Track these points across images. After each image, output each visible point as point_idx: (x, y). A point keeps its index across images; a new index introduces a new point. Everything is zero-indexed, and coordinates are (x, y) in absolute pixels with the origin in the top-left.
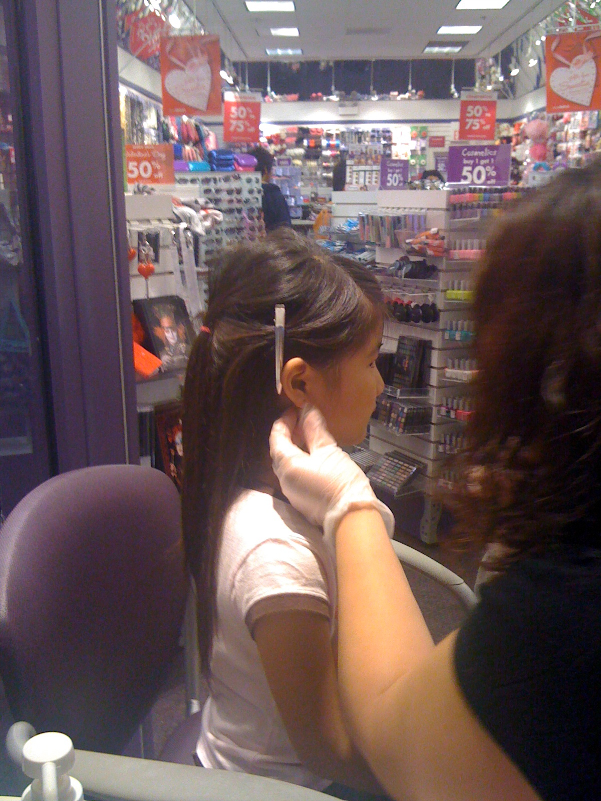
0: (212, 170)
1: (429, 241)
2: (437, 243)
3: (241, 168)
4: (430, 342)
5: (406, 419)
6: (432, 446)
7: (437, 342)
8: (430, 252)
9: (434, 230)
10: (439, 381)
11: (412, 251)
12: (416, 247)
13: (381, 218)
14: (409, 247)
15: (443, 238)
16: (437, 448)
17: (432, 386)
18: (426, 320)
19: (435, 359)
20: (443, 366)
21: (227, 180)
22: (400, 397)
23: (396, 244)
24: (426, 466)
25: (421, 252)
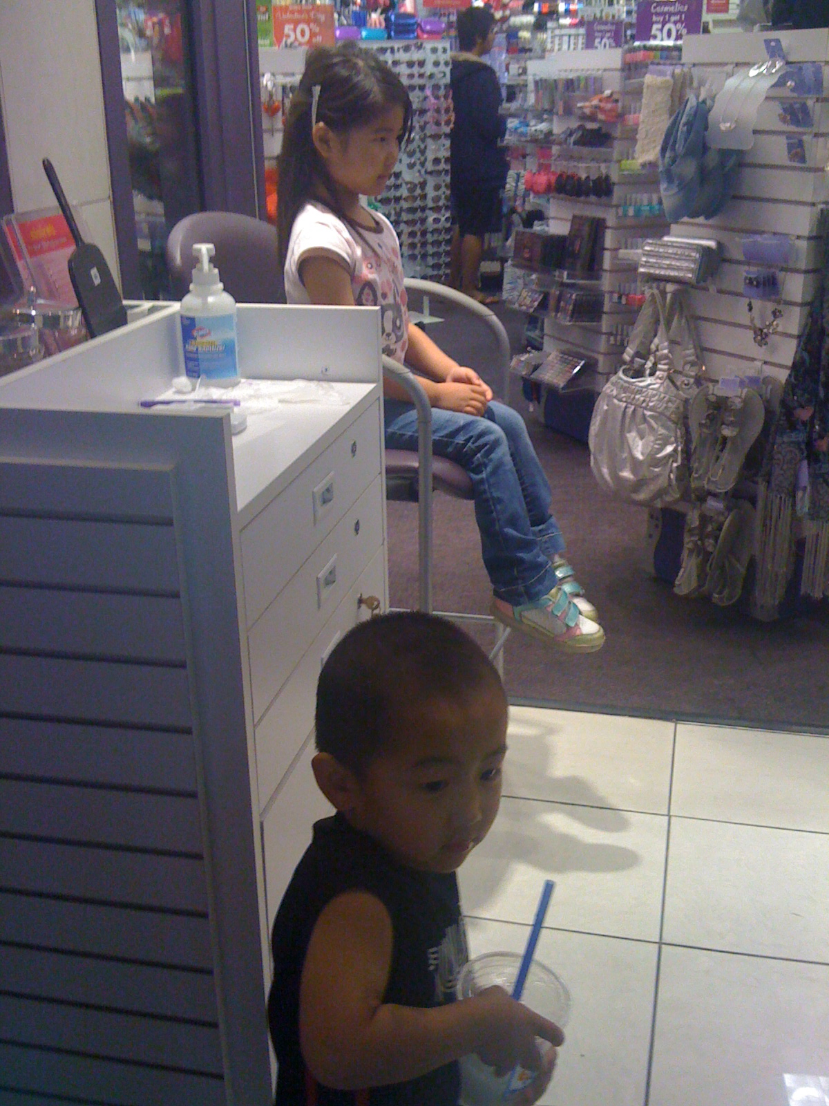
0: (389, 37)
1: (602, 105)
2: (609, 106)
3: (425, 36)
4: (604, 220)
5: (575, 305)
6: (604, 338)
7: (611, 220)
8: (601, 116)
9: (607, 92)
10: (612, 264)
11: (584, 117)
12: (587, 111)
13: (555, 81)
14: (580, 112)
15: (617, 101)
16: (608, 341)
17: (606, 271)
18: (598, 195)
19: (609, 239)
20: (616, 247)
21: (407, 49)
22: (568, 281)
23: (568, 111)
24: (596, 361)
25: (592, 118)
